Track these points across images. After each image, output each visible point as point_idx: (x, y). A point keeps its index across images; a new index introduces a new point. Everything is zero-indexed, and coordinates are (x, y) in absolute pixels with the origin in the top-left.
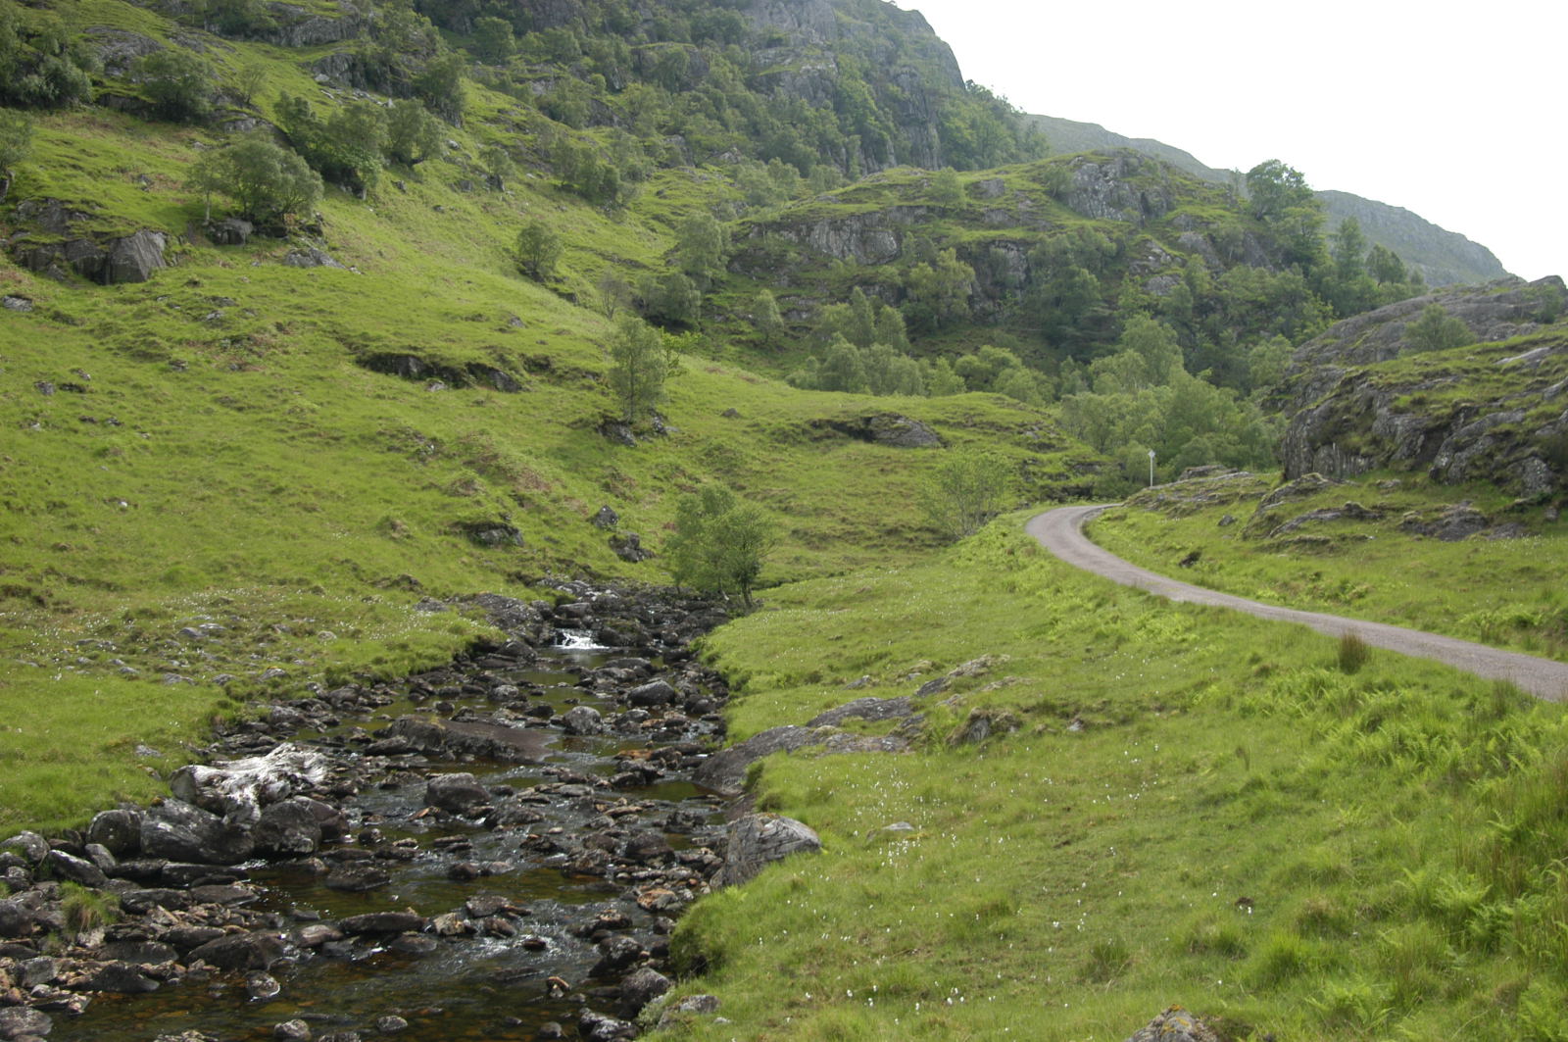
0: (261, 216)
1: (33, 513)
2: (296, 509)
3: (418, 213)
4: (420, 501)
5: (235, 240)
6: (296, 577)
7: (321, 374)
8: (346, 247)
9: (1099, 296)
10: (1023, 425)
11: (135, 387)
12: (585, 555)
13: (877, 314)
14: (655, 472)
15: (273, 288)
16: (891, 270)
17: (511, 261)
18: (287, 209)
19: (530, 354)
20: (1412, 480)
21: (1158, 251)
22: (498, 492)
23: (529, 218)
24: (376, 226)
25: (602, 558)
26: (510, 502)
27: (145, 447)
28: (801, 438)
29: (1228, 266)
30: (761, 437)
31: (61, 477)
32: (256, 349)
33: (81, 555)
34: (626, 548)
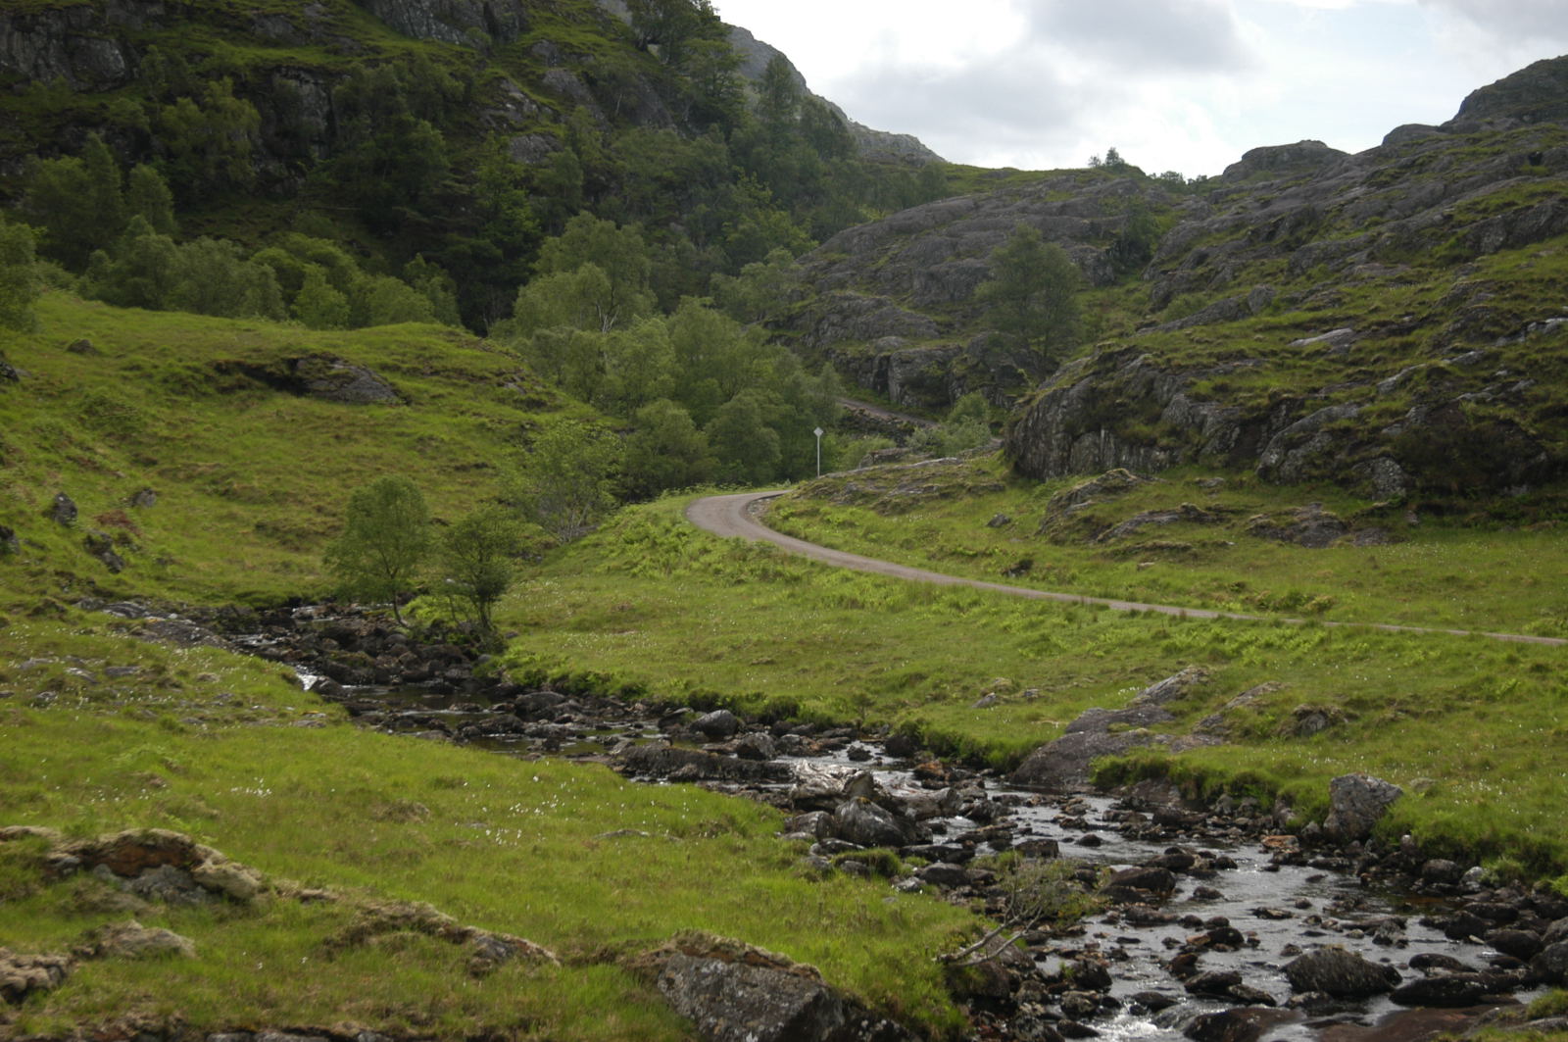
9: (445, 160)
10: (500, 374)
20: (1237, 478)
21: (518, 95)
29: (619, 126)
34: (107, 554)
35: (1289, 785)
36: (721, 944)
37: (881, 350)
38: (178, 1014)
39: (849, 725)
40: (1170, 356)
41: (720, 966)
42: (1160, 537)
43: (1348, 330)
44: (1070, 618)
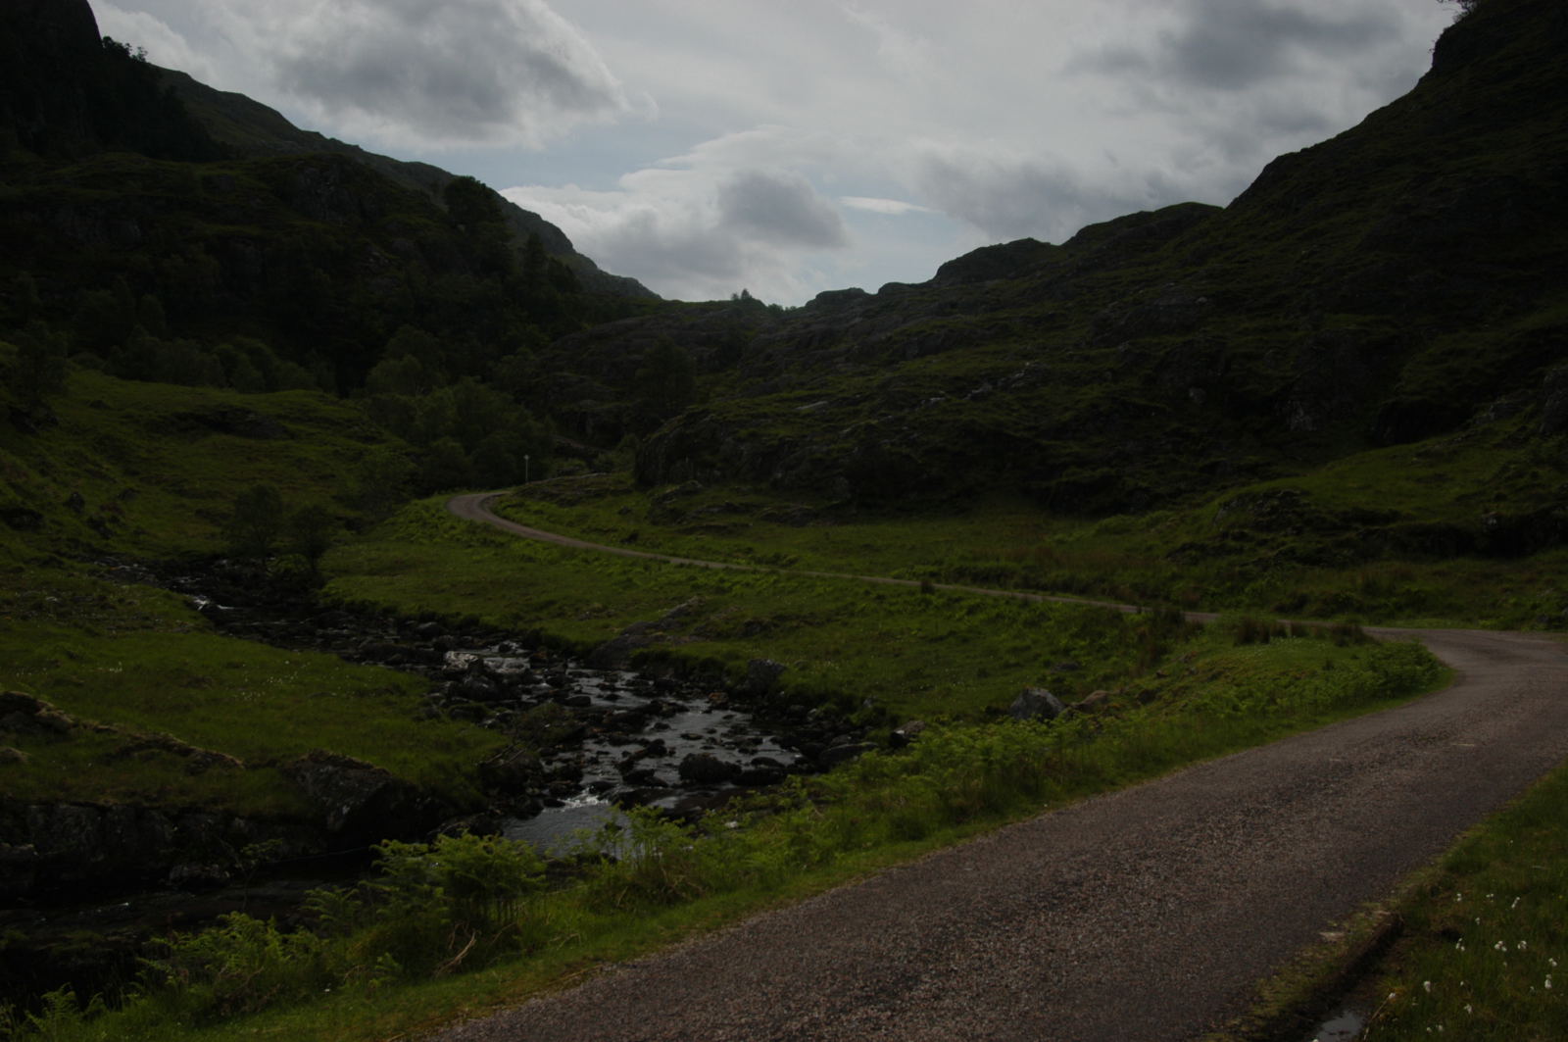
9: (331, 294)
10: (349, 421)
13: (139, 301)
16: (139, 258)
21: (377, 254)
29: (437, 272)
30: (137, 427)
34: (102, 529)
35: (731, 664)
36: (332, 756)
37: (582, 408)
38: (10, 795)
39: (507, 631)
40: (725, 415)
41: (330, 768)
42: (713, 521)
43: (825, 402)
44: (646, 568)
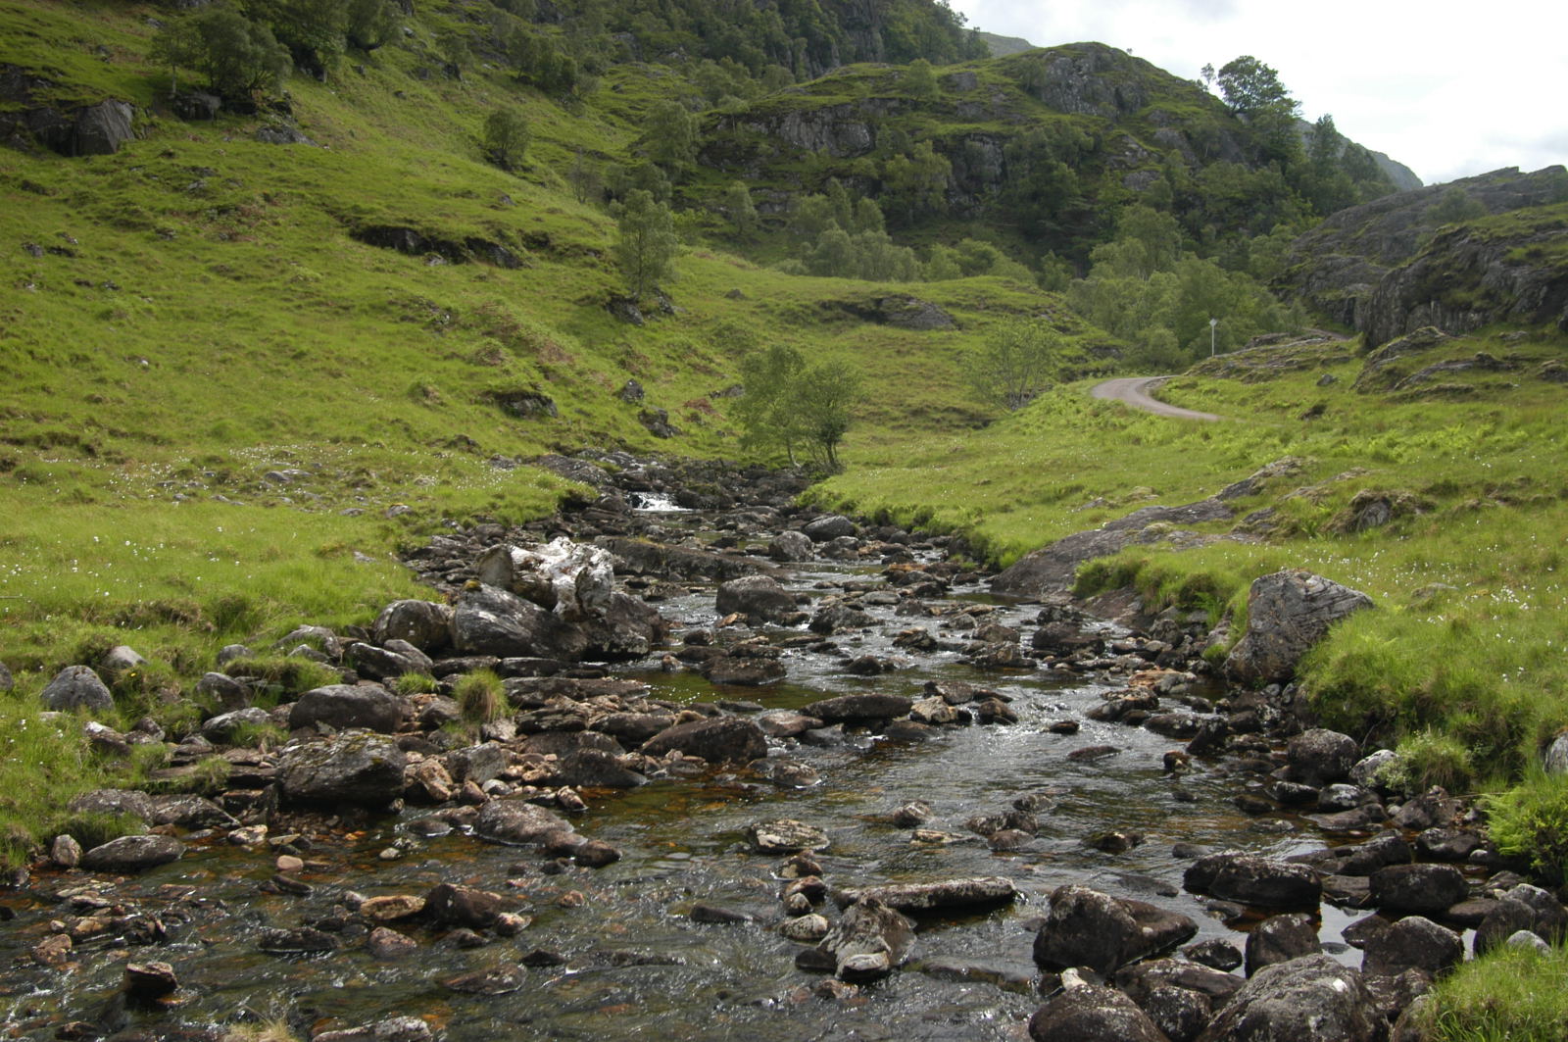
0: (226, 91)
1: (58, 365)
2: (322, 374)
3: (378, 97)
4: (445, 370)
5: (201, 115)
6: (349, 436)
7: (317, 246)
8: (316, 124)
10: (1037, 308)
11: (124, 254)
12: (618, 429)
13: (854, 206)
14: (667, 351)
15: (251, 161)
16: (866, 163)
17: (478, 150)
18: (256, 84)
19: (528, 231)
20: (1539, 332)
21: (1134, 146)
22: (523, 362)
23: (490, 109)
24: (340, 108)
25: (634, 432)
26: (537, 375)
27: (149, 311)
28: (815, 320)
29: (1204, 163)
30: (770, 317)
31: (75, 333)
32: (244, 219)
33: (118, 408)
34: (660, 425)
35: (1248, 593)
37: (1349, 293)
40: (1493, 231)
42: (1450, 381)
